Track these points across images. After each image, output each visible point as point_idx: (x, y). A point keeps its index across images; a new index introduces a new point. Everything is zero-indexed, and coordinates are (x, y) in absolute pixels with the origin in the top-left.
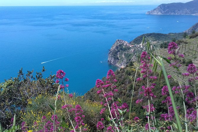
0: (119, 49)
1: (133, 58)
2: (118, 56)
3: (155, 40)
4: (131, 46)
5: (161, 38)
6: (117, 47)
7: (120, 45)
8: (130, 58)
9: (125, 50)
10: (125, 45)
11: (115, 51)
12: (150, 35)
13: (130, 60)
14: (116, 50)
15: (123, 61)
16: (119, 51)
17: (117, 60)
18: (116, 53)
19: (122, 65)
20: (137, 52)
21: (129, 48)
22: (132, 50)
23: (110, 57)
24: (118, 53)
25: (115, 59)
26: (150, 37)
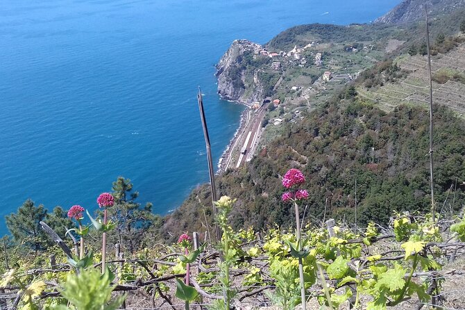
0: (244, 61)
1: (278, 83)
2: (243, 78)
3: (321, 40)
4: (271, 56)
5: (334, 36)
6: (239, 59)
7: (246, 54)
8: (271, 84)
9: (257, 64)
10: (256, 52)
11: (235, 66)
12: (308, 28)
13: (273, 87)
14: (237, 65)
15: (254, 91)
16: (245, 68)
17: (241, 89)
18: (238, 72)
19: (253, 100)
20: (288, 70)
21: (268, 61)
22: (276, 64)
23: (224, 82)
24: (243, 73)
25: (236, 86)
26: (308, 33)
